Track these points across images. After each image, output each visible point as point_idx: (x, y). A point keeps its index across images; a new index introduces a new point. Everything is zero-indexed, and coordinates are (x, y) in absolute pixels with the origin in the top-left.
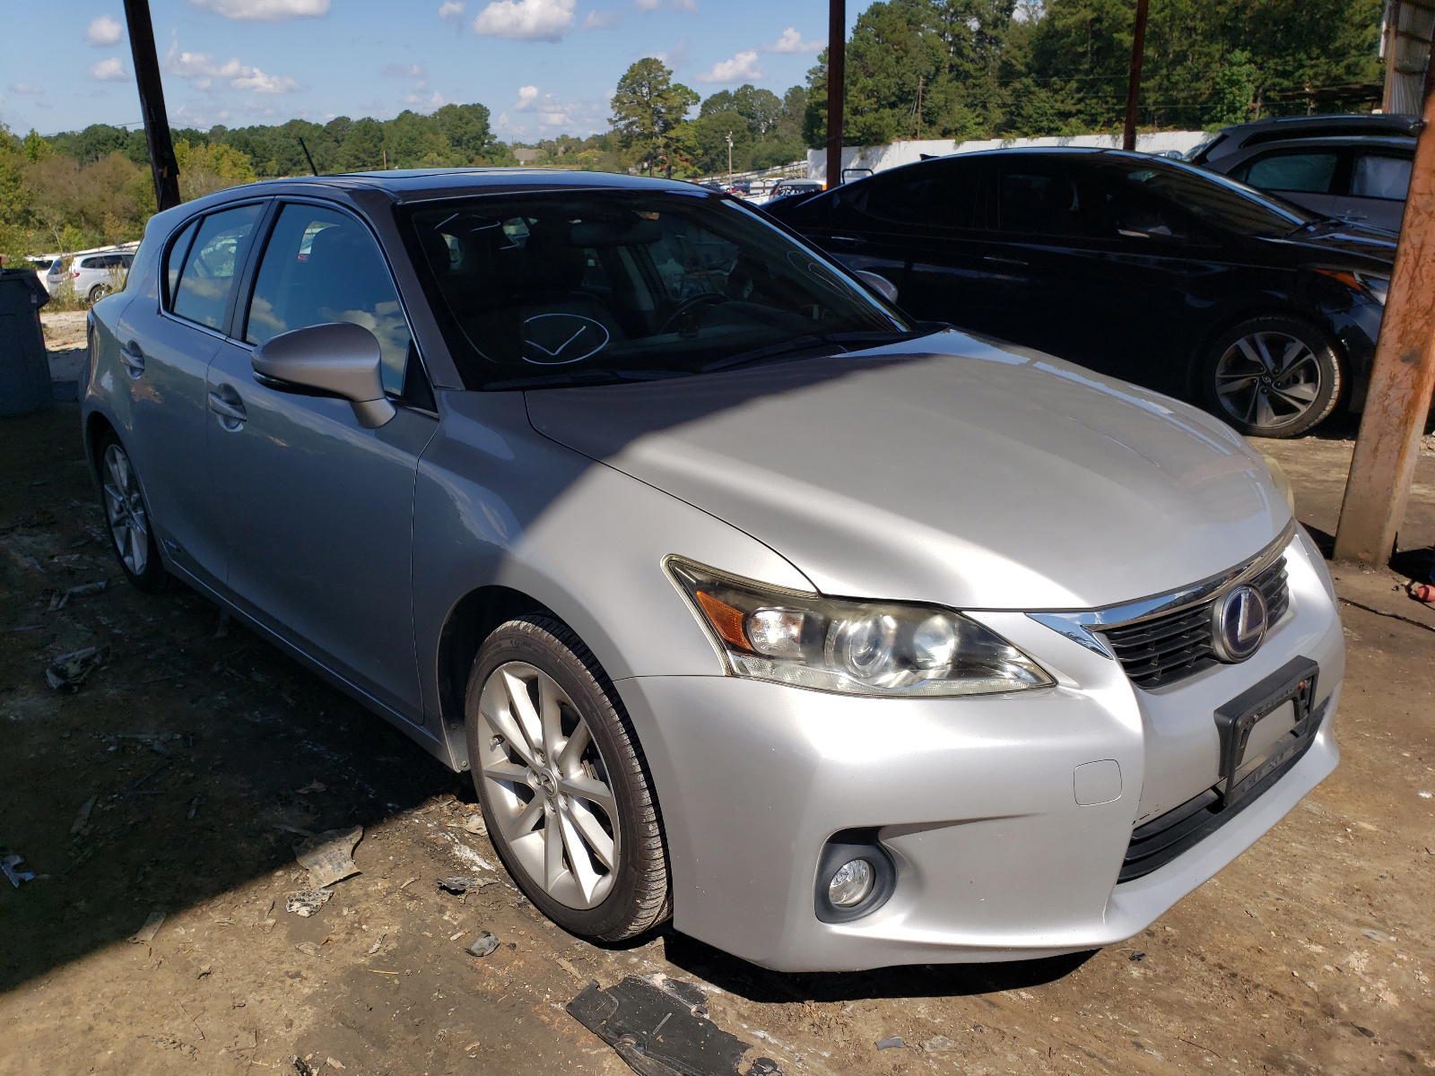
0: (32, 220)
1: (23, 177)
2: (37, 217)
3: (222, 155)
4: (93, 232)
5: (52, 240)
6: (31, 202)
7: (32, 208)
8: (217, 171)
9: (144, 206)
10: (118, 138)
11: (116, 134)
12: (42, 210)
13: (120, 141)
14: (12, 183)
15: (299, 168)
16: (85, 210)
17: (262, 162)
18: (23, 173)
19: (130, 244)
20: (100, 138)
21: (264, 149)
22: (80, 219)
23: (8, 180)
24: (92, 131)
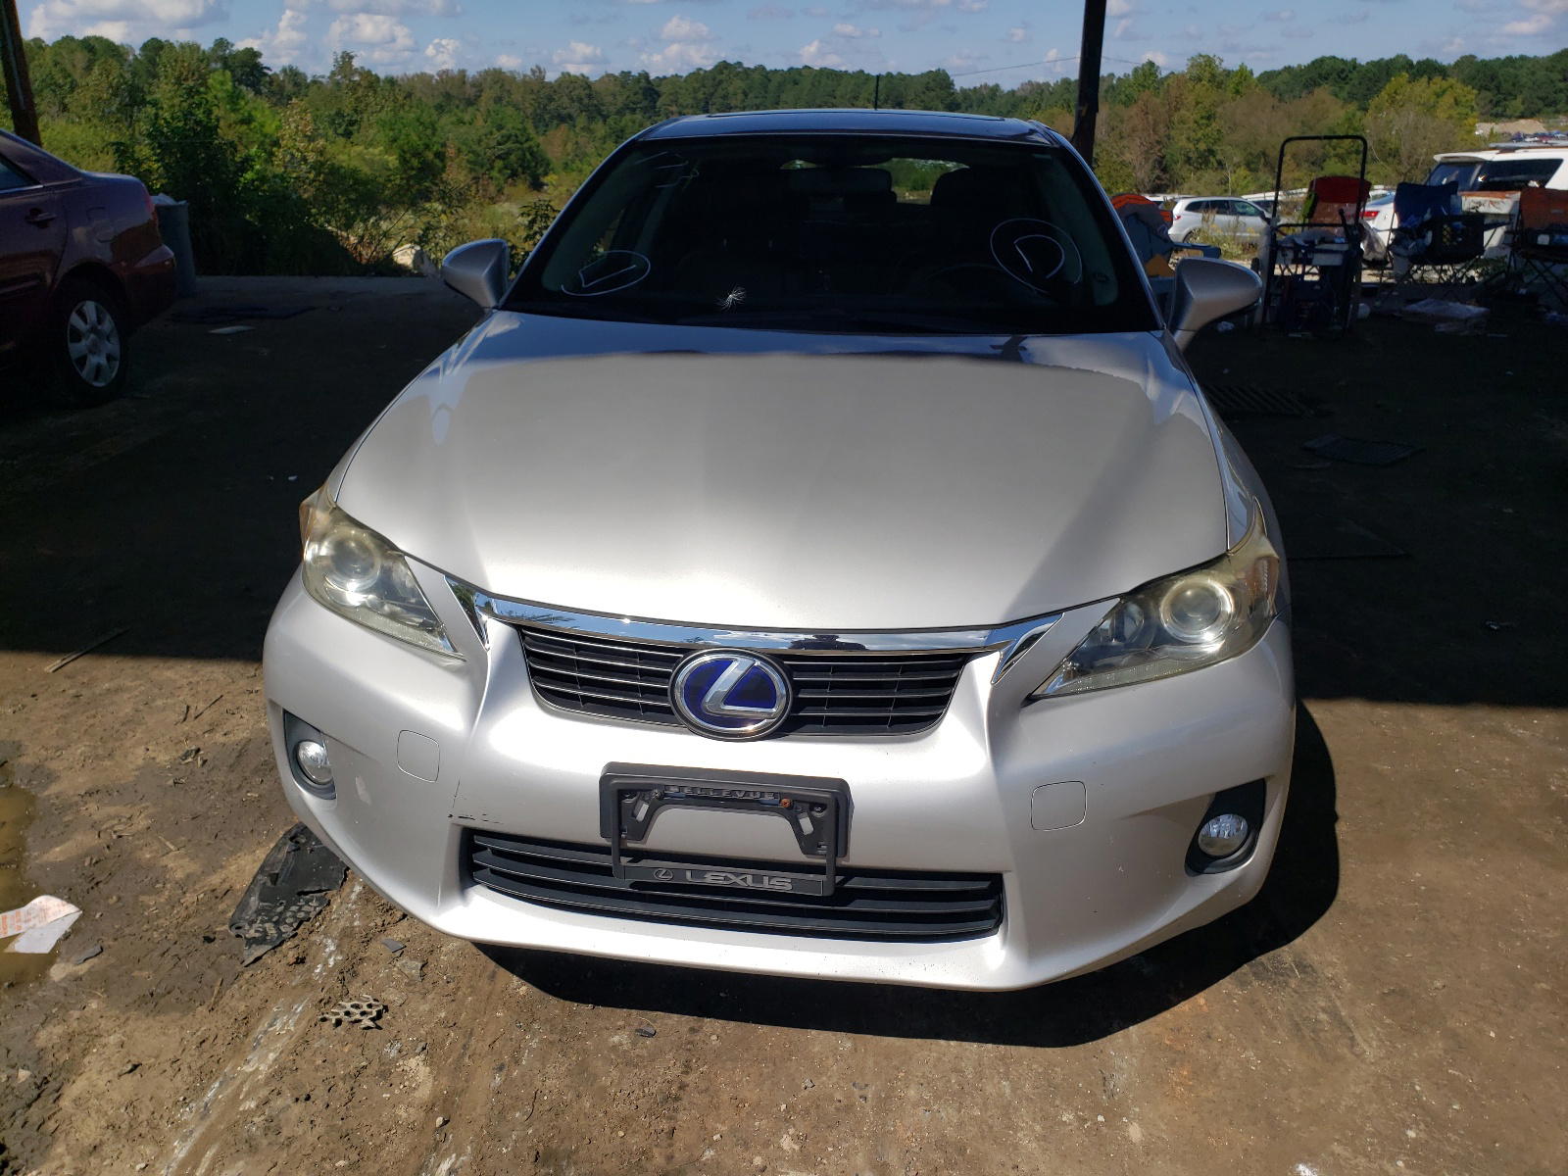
0: (1212, 159)
1: (1218, 115)
2: (1218, 157)
3: (1444, 92)
4: (1268, 175)
5: (1225, 182)
6: (1216, 141)
7: (1215, 148)
8: (1430, 109)
9: (1331, 149)
10: (1343, 71)
11: (1342, 67)
12: (1223, 150)
13: (1343, 76)
14: (1204, 121)
15: (1552, 109)
16: (1267, 152)
17: (1505, 99)
18: (1219, 110)
19: (1299, 191)
20: (1324, 72)
21: (1514, 85)
22: (1260, 160)
23: (1202, 118)
24: (1319, 63)
